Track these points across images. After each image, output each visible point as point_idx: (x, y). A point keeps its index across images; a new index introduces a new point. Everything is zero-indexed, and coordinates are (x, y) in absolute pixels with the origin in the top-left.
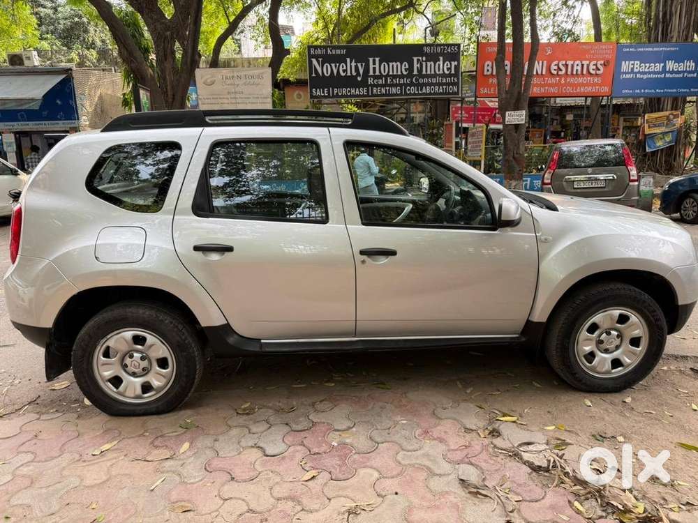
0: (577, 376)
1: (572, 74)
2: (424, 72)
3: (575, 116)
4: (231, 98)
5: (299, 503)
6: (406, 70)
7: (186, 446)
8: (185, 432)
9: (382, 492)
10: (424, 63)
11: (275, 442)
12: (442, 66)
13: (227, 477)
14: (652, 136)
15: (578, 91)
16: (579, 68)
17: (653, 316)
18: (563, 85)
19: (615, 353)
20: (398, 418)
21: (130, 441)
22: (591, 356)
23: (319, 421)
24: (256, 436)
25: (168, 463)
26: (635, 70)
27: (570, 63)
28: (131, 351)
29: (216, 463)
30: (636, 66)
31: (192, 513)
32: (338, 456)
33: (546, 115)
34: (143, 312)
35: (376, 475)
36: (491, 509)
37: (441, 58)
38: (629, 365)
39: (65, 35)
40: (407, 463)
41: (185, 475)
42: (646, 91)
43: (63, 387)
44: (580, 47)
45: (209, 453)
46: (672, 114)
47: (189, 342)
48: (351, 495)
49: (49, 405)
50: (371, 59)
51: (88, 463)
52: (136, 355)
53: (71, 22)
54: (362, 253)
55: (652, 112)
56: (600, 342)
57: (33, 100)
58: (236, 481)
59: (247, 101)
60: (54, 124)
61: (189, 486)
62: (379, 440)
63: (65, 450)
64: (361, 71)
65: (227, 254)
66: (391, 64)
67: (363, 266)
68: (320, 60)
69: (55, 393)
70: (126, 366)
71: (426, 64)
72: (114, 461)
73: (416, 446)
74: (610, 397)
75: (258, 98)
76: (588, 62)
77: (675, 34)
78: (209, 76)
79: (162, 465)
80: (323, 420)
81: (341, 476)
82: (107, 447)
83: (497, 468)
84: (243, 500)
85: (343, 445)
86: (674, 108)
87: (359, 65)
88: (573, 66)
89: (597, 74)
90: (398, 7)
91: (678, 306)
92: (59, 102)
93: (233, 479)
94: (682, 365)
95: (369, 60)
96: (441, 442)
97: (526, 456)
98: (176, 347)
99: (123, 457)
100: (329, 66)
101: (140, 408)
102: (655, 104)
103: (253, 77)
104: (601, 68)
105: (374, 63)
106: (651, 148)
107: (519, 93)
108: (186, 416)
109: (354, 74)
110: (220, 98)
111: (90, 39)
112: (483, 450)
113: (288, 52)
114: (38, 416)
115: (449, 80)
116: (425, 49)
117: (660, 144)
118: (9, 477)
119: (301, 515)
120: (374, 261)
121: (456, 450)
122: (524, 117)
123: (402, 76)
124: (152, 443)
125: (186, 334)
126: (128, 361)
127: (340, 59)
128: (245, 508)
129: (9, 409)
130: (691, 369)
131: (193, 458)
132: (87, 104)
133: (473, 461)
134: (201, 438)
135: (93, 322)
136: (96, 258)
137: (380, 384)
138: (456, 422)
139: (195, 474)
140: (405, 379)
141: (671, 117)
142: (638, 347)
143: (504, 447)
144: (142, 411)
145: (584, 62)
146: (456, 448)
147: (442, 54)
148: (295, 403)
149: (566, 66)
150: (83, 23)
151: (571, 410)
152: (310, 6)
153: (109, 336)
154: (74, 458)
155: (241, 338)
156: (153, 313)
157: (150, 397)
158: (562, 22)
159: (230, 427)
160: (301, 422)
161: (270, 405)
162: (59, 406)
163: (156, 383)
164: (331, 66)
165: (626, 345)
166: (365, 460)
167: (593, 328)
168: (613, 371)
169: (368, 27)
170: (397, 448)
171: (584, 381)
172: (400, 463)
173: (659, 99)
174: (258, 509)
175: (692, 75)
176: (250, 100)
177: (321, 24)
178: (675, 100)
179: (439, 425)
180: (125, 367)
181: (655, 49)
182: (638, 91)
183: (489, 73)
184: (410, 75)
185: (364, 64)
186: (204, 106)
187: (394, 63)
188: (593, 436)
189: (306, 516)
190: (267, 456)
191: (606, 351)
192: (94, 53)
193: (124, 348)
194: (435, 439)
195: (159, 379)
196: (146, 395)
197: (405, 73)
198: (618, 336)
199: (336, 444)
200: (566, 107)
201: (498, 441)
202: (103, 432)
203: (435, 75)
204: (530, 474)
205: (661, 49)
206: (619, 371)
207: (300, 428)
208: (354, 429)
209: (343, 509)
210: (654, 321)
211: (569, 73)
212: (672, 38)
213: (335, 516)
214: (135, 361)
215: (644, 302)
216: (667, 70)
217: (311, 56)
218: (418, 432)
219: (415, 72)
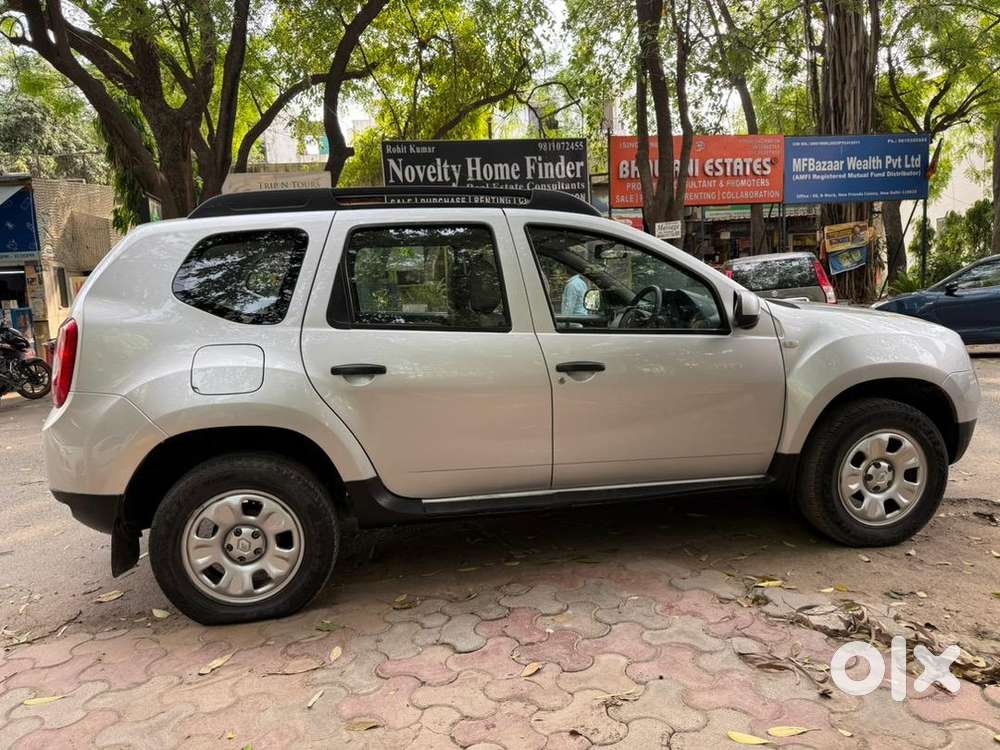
0: (844, 525)
1: (732, 175)
2: (541, 176)
3: (732, 234)
5: (532, 702)
6: (517, 173)
7: (337, 652)
8: (327, 636)
9: (640, 679)
10: (540, 165)
11: (465, 633)
12: (564, 169)
13: (413, 683)
14: (836, 255)
15: (742, 196)
16: (741, 167)
17: (930, 438)
18: (722, 190)
19: (888, 492)
20: (625, 594)
21: (251, 653)
22: (859, 497)
23: (516, 606)
24: (434, 631)
25: (319, 675)
26: (810, 170)
27: (728, 161)
28: (237, 525)
29: (390, 667)
30: (810, 164)
31: (379, 729)
32: (561, 644)
33: (694, 234)
34: (259, 465)
35: (624, 661)
36: (793, 682)
37: (562, 158)
38: (907, 506)
39: (7, 136)
40: (659, 643)
41: (351, 685)
42: (826, 195)
43: (116, 597)
44: (740, 141)
45: (377, 658)
46: (857, 226)
47: (323, 506)
48: (599, 686)
49: (99, 622)
50: (469, 160)
51: (197, 686)
52: (245, 530)
53: (17, 118)
54: (560, 368)
55: (833, 224)
56: (868, 478)
58: (429, 685)
61: (362, 698)
62: (609, 620)
63: (152, 673)
64: (457, 176)
65: (378, 378)
66: (496, 166)
67: (562, 386)
68: (400, 160)
69: (103, 606)
70: (230, 548)
71: (543, 166)
72: (236, 679)
73: (664, 624)
74: (888, 551)
76: (750, 160)
77: (851, 126)
78: (241, 184)
79: (311, 677)
80: (523, 605)
81: (576, 667)
82: (217, 663)
83: (781, 637)
84: (450, 706)
85: (561, 632)
86: (860, 218)
87: (454, 167)
88: (732, 165)
89: (763, 175)
90: (493, 94)
91: (958, 424)
92: (10, 225)
93: (423, 683)
94: (962, 510)
95: (466, 161)
96: (694, 616)
97: (815, 620)
98: (307, 515)
99: (247, 673)
100: (412, 169)
101: (251, 610)
102: (835, 213)
103: (304, 184)
104: (768, 167)
105: (474, 165)
106: (835, 269)
107: (671, 199)
108: (321, 616)
109: (447, 179)
111: (45, 141)
112: (754, 619)
113: (351, 152)
114: (92, 636)
115: (573, 186)
116: (540, 145)
117: (847, 265)
118: (80, 714)
119: (540, 715)
120: (577, 380)
121: (719, 622)
122: (679, 230)
123: (512, 182)
124: (282, 653)
125: (320, 494)
126: (233, 540)
127: (427, 160)
128: (458, 716)
129: (38, 633)
130: (975, 513)
131: (353, 665)
132: (52, 230)
133: (747, 633)
134: (354, 640)
135: (184, 483)
136: (193, 388)
137: (582, 559)
138: (706, 593)
139: (365, 683)
140: (615, 550)
141: (857, 229)
142: (915, 482)
143: (780, 613)
144: (255, 615)
145: (745, 160)
146: (717, 620)
147: (562, 152)
148: (471, 590)
149: (724, 165)
150: (34, 120)
151: (847, 568)
152: (372, 93)
153: (205, 505)
154: (172, 682)
155: (396, 499)
156: (274, 466)
157: (265, 591)
158: (707, 114)
159: (392, 624)
160: (491, 610)
161: (437, 594)
162: (115, 622)
163: (274, 571)
164: (415, 169)
165: (900, 481)
166: (599, 645)
167: (859, 459)
168: (889, 516)
169: (457, 121)
170: (639, 627)
171: (852, 533)
172: (650, 644)
173: (839, 207)
174: (476, 714)
175: (879, 175)
177: (388, 118)
178: (860, 206)
179: (682, 597)
180: (227, 550)
181: (833, 143)
182: (816, 196)
183: (627, 175)
184: (523, 180)
185: (459, 166)
187: (500, 165)
188: (886, 594)
189: (547, 716)
190: (460, 653)
191: (877, 490)
192: (51, 160)
193: (228, 520)
194: (684, 614)
195: (279, 565)
196: (260, 590)
197: (515, 177)
198: (890, 469)
199: (551, 631)
200: (720, 223)
201: (769, 608)
202: (203, 646)
203: (556, 180)
204: (826, 640)
205: (840, 143)
206: (894, 517)
207: (493, 615)
208: (569, 612)
209: (596, 703)
210: (931, 445)
211: (728, 174)
212: (848, 130)
213: (588, 712)
214: (243, 543)
215: (918, 420)
216: (849, 168)
217: (386, 156)
218: (659, 608)
219: (529, 176)
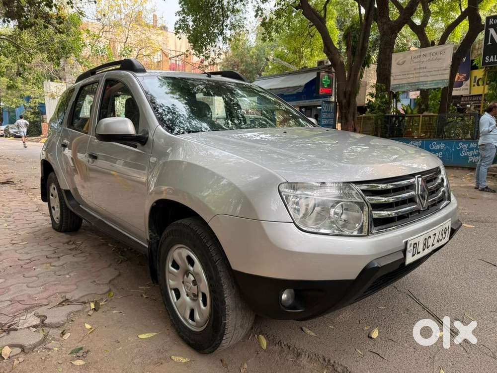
4: (416, 73)
57: (300, 86)
59: (428, 74)
60: (317, 101)
75: (438, 70)
78: (402, 58)
103: (436, 54)
110: (408, 74)
142: (205, 306)
168: (191, 322)
176: (431, 73)
186: (396, 81)
198: (193, 283)
217: (489, 27)
